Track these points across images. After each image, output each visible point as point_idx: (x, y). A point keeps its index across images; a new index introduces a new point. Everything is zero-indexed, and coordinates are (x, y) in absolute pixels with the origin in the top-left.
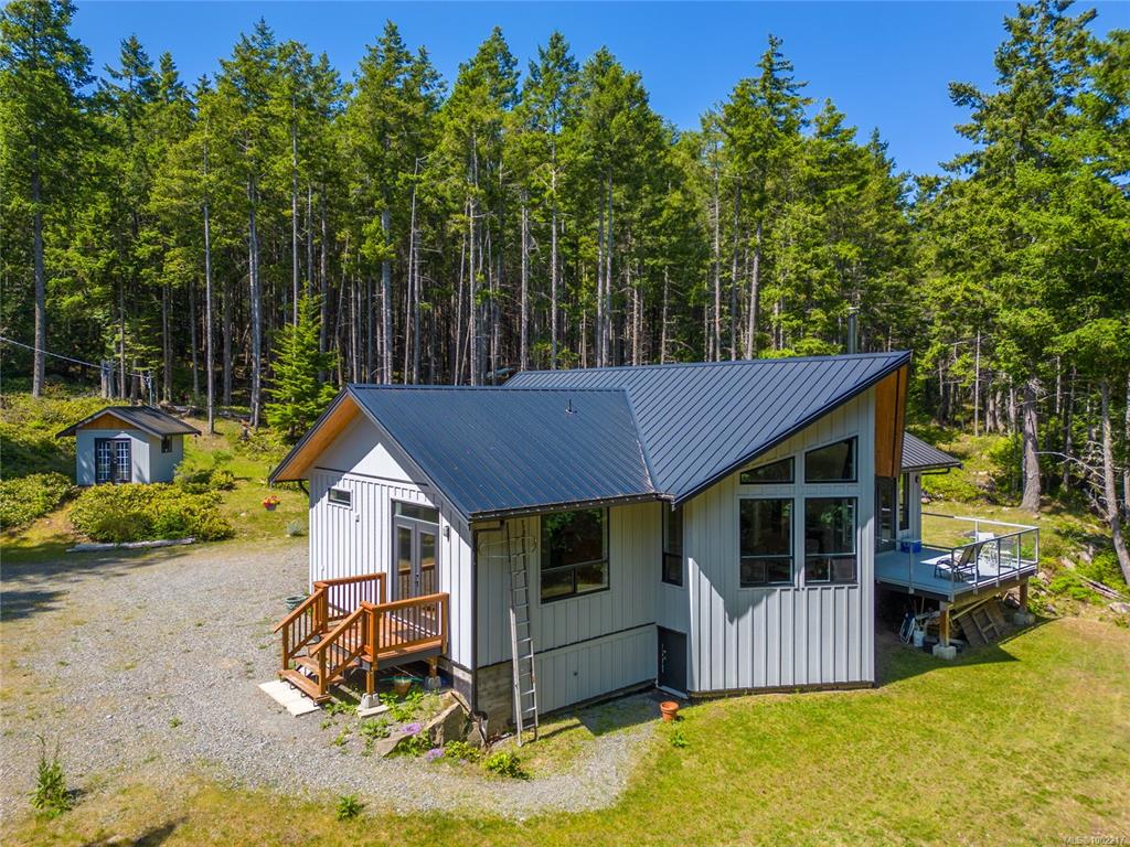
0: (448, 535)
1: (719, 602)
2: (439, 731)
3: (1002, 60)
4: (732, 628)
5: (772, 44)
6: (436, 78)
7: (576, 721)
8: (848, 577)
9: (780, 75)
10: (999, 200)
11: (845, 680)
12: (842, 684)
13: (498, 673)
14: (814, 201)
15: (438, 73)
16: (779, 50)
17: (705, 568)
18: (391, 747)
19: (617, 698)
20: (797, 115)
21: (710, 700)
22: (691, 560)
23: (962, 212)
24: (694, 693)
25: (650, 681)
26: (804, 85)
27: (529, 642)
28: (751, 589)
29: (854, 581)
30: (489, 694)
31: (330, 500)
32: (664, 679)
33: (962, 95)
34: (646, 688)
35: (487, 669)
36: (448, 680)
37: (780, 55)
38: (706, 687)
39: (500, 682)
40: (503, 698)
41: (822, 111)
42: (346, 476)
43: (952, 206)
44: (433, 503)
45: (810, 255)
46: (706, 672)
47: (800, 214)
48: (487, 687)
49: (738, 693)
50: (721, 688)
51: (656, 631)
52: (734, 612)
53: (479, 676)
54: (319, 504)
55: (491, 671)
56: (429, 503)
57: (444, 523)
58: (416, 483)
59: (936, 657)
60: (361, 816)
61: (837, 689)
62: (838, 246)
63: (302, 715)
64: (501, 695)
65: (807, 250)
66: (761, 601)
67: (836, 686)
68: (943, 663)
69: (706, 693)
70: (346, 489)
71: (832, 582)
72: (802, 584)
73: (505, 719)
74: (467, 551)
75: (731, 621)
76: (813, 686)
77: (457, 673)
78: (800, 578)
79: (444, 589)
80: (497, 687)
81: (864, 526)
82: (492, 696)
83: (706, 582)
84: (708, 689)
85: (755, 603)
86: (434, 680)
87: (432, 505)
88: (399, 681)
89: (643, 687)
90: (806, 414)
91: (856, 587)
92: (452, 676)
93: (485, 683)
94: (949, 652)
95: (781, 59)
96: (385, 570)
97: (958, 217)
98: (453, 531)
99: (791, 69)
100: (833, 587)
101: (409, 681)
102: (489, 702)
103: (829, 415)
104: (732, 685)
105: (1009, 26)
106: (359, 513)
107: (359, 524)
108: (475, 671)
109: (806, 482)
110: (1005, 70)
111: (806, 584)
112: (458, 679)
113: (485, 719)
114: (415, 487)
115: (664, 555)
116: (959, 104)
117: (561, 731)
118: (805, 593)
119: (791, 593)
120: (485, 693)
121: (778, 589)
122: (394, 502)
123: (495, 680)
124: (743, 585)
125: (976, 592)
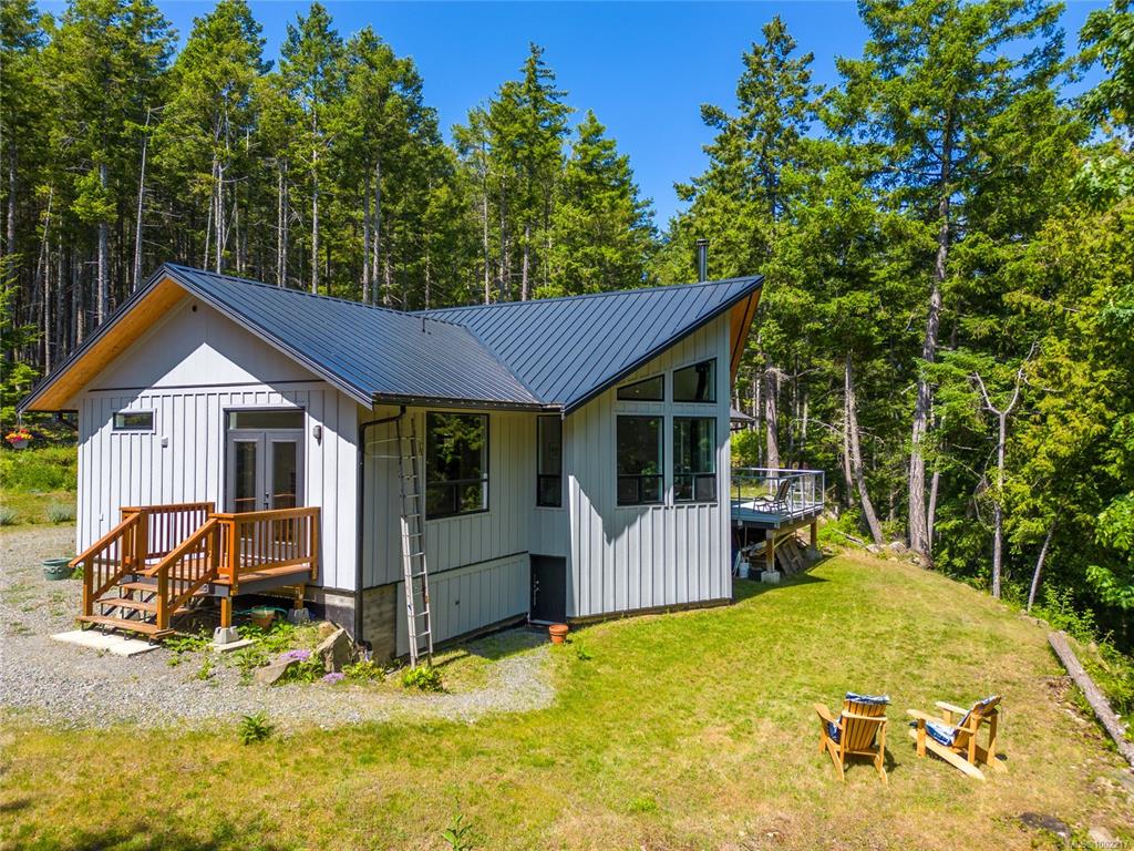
0: (319, 438)
1: (598, 521)
2: (329, 657)
3: (744, 88)
4: (610, 549)
5: (534, 51)
6: (164, 26)
7: (462, 653)
8: (709, 497)
9: (543, 82)
10: (744, 211)
11: (707, 598)
12: (705, 602)
13: (382, 598)
14: (580, 204)
15: (166, 20)
16: (541, 58)
17: (585, 487)
18: (279, 673)
19: (493, 633)
20: (559, 122)
21: (590, 625)
22: (571, 478)
23: (716, 219)
24: (575, 618)
25: (522, 614)
26: (565, 94)
27: (421, 557)
28: (626, 507)
29: (714, 500)
30: (373, 621)
31: (115, 428)
32: (537, 611)
33: (711, 116)
34: (518, 623)
35: (372, 591)
36: (317, 612)
37: (542, 63)
38: (585, 612)
39: (384, 608)
40: (386, 627)
41: (585, 122)
42: (146, 392)
43: (707, 214)
44: (295, 402)
45: (580, 254)
46: (586, 597)
47: (568, 215)
48: (371, 613)
49: (615, 616)
50: (600, 612)
51: (529, 561)
52: (612, 533)
53: (364, 599)
54: (96, 437)
55: (377, 593)
56: (287, 404)
57: (312, 423)
58: (267, 383)
59: (765, 582)
60: (275, 736)
61: (702, 607)
62: (603, 249)
63: (136, 654)
64: (384, 623)
65: (576, 250)
66: (635, 520)
67: (700, 605)
68: (773, 586)
69: (585, 618)
70: (146, 408)
71: (697, 500)
72: (671, 503)
73: (388, 652)
74: (350, 451)
75: (609, 542)
76: (682, 605)
77: (332, 600)
78: (669, 497)
79: (312, 499)
80: (381, 614)
81: (722, 446)
82: (375, 625)
83: (586, 501)
84: (587, 614)
85: (631, 523)
86: (300, 612)
87: (292, 405)
88: (260, 612)
89: (516, 621)
90: (679, 329)
91: (716, 506)
92: (324, 606)
93: (368, 608)
94: (775, 576)
95: (544, 68)
96: (212, 498)
97: (713, 223)
98: (326, 431)
99: (553, 77)
100: (697, 505)
101: (272, 612)
102: (373, 632)
103: (693, 335)
104: (610, 609)
105: (747, 62)
106: (167, 435)
107: (168, 451)
108: (359, 594)
109: (674, 401)
110: (746, 99)
111: (675, 502)
112: (334, 608)
113: (369, 650)
114: (267, 388)
115: (539, 477)
116: (708, 124)
117: (453, 660)
118: (673, 511)
119: (662, 510)
120: (368, 621)
121: (651, 507)
122: (227, 412)
123: (379, 606)
124: (620, 503)
125: (791, 523)
